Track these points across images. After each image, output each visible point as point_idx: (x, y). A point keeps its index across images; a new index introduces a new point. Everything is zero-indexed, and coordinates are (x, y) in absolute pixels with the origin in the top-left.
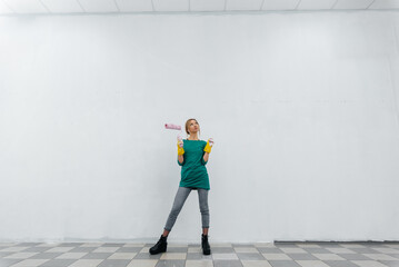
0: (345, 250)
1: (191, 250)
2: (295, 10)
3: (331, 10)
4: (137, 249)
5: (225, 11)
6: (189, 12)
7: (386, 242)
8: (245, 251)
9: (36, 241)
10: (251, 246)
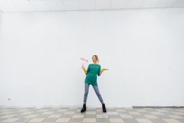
0: (164, 110)
1: (97, 110)
2: (140, 8)
3: (156, 8)
4: (75, 110)
5: (110, 9)
6: (95, 10)
7: (181, 107)
8: (121, 111)
9: (32, 107)
10: (123, 108)
